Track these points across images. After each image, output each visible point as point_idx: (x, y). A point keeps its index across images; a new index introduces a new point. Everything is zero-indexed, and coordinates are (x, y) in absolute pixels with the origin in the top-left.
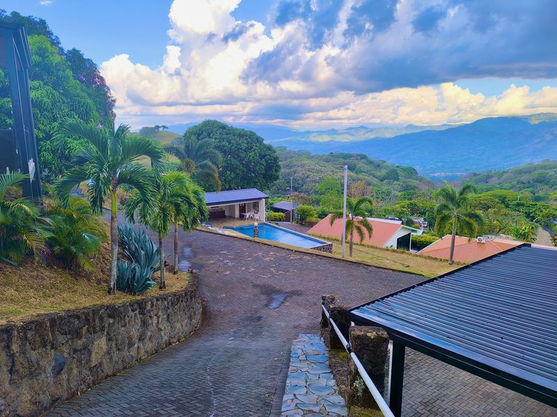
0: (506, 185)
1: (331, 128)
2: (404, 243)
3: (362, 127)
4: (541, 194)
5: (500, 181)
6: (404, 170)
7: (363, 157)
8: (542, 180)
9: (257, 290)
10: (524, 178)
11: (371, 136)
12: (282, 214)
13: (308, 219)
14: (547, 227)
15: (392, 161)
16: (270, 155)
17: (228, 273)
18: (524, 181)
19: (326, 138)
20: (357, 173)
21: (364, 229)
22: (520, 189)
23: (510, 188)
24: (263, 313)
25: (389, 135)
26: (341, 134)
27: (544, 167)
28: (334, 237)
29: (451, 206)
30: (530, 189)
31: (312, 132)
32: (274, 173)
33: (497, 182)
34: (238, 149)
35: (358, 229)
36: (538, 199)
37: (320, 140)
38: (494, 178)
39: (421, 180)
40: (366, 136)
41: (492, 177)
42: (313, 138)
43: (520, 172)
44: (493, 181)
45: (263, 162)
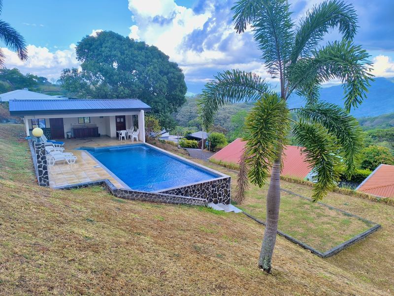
5: (373, 124)
12: (196, 141)
13: (219, 147)
16: (174, 73)
18: (392, 125)
32: (178, 93)
33: (370, 125)
34: (134, 61)
38: (368, 122)
41: (366, 121)
43: (388, 118)
44: (368, 124)
45: (165, 78)
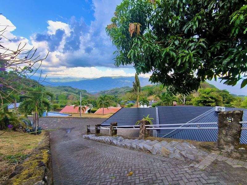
0: (109, 94)
1: (58, 78)
2: (89, 111)
3: (69, 78)
4: (116, 95)
6: (83, 91)
7: (70, 87)
8: (116, 92)
9: (61, 130)
10: (112, 92)
11: (72, 81)
13: (57, 108)
14: (119, 103)
15: (79, 88)
17: (47, 127)
19: (56, 81)
20: (69, 92)
21: (84, 109)
22: (112, 95)
23: (110, 95)
24: (67, 135)
25: (77, 80)
26: (62, 79)
27: (116, 89)
28: (70, 113)
29: (102, 101)
30: (114, 95)
31: (51, 78)
35: (82, 109)
36: (116, 97)
37: (54, 81)
39: (88, 93)
40: (70, 80)
42: (51, 81)
43: (111, 90)
